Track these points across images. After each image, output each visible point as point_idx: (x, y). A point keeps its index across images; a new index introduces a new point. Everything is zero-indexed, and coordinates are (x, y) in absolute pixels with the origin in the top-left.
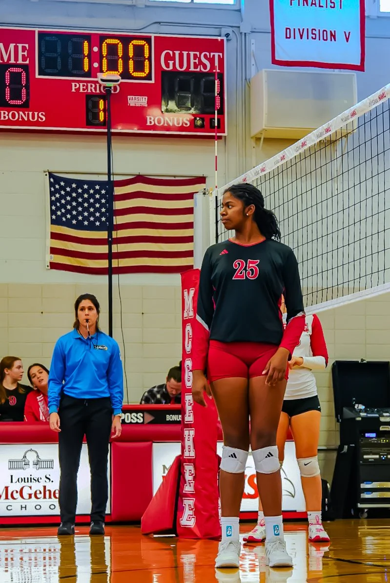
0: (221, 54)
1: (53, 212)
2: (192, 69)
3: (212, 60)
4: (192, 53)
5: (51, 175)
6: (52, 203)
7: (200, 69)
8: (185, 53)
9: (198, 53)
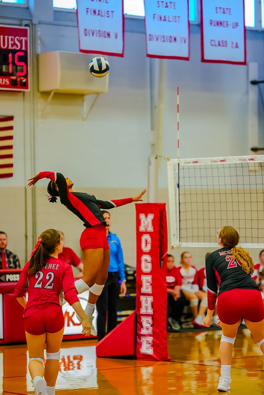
0: (26, 38)
2: (10, 47)
3: (21, 42)
4: (10, 37)
7: (14, 47)
8: (6, 37)
9: (13, 37)
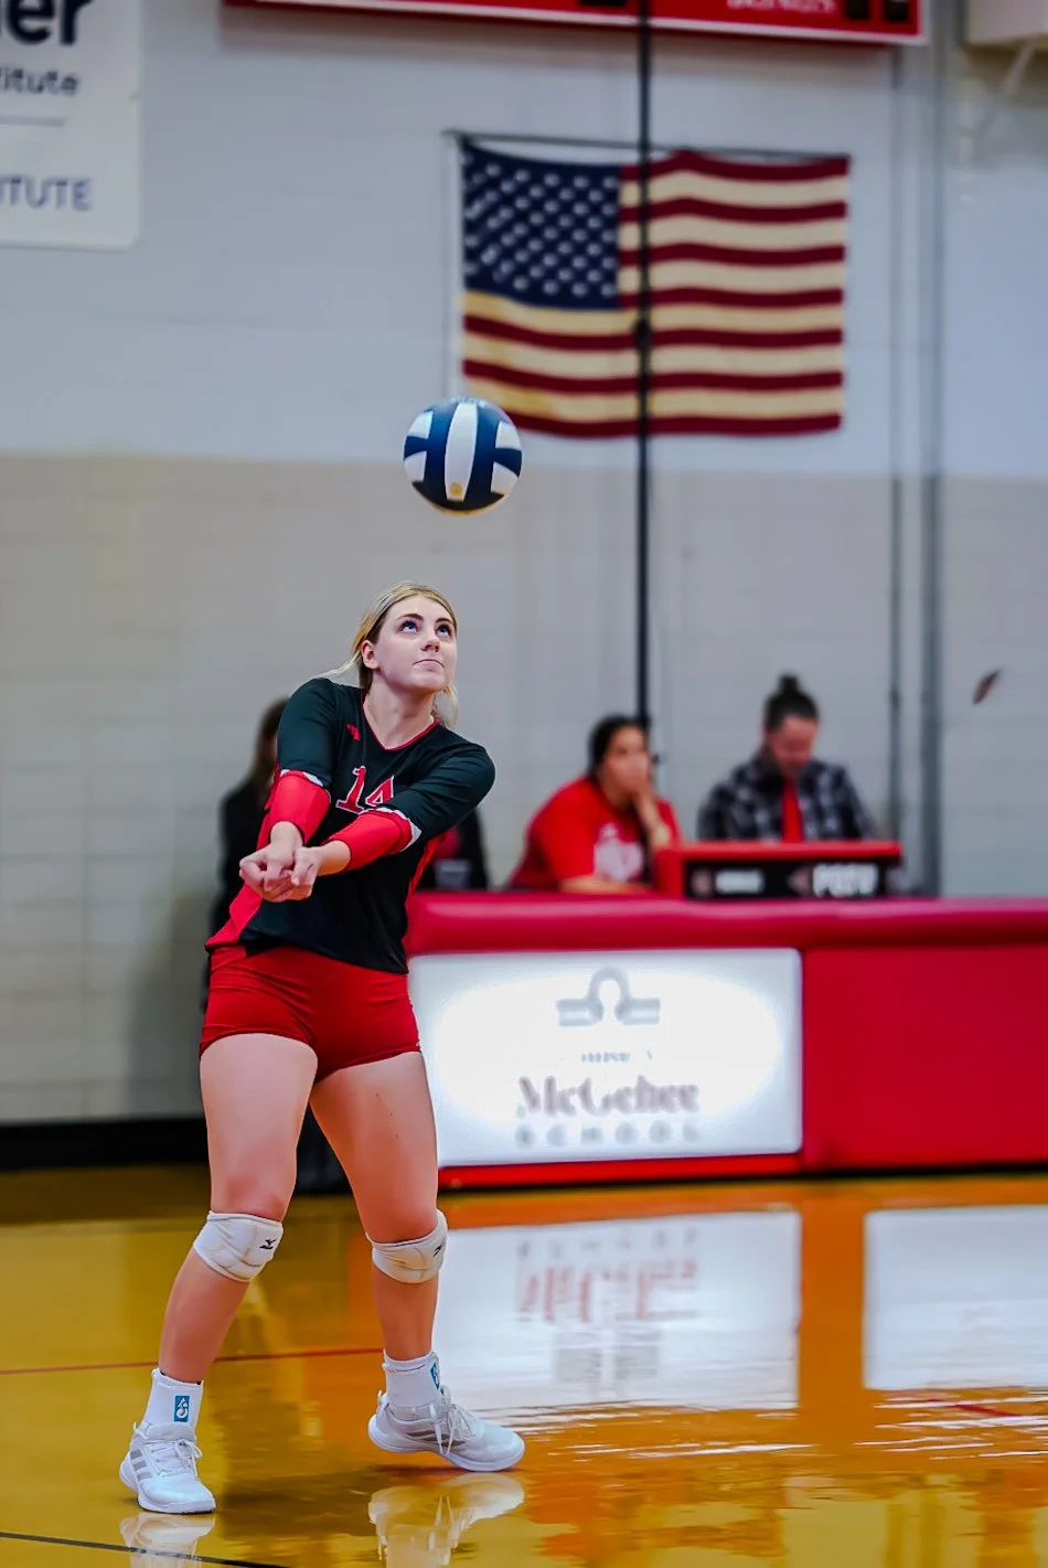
1: (471, 255)
5: (467, 144)
6: (470, 227)
